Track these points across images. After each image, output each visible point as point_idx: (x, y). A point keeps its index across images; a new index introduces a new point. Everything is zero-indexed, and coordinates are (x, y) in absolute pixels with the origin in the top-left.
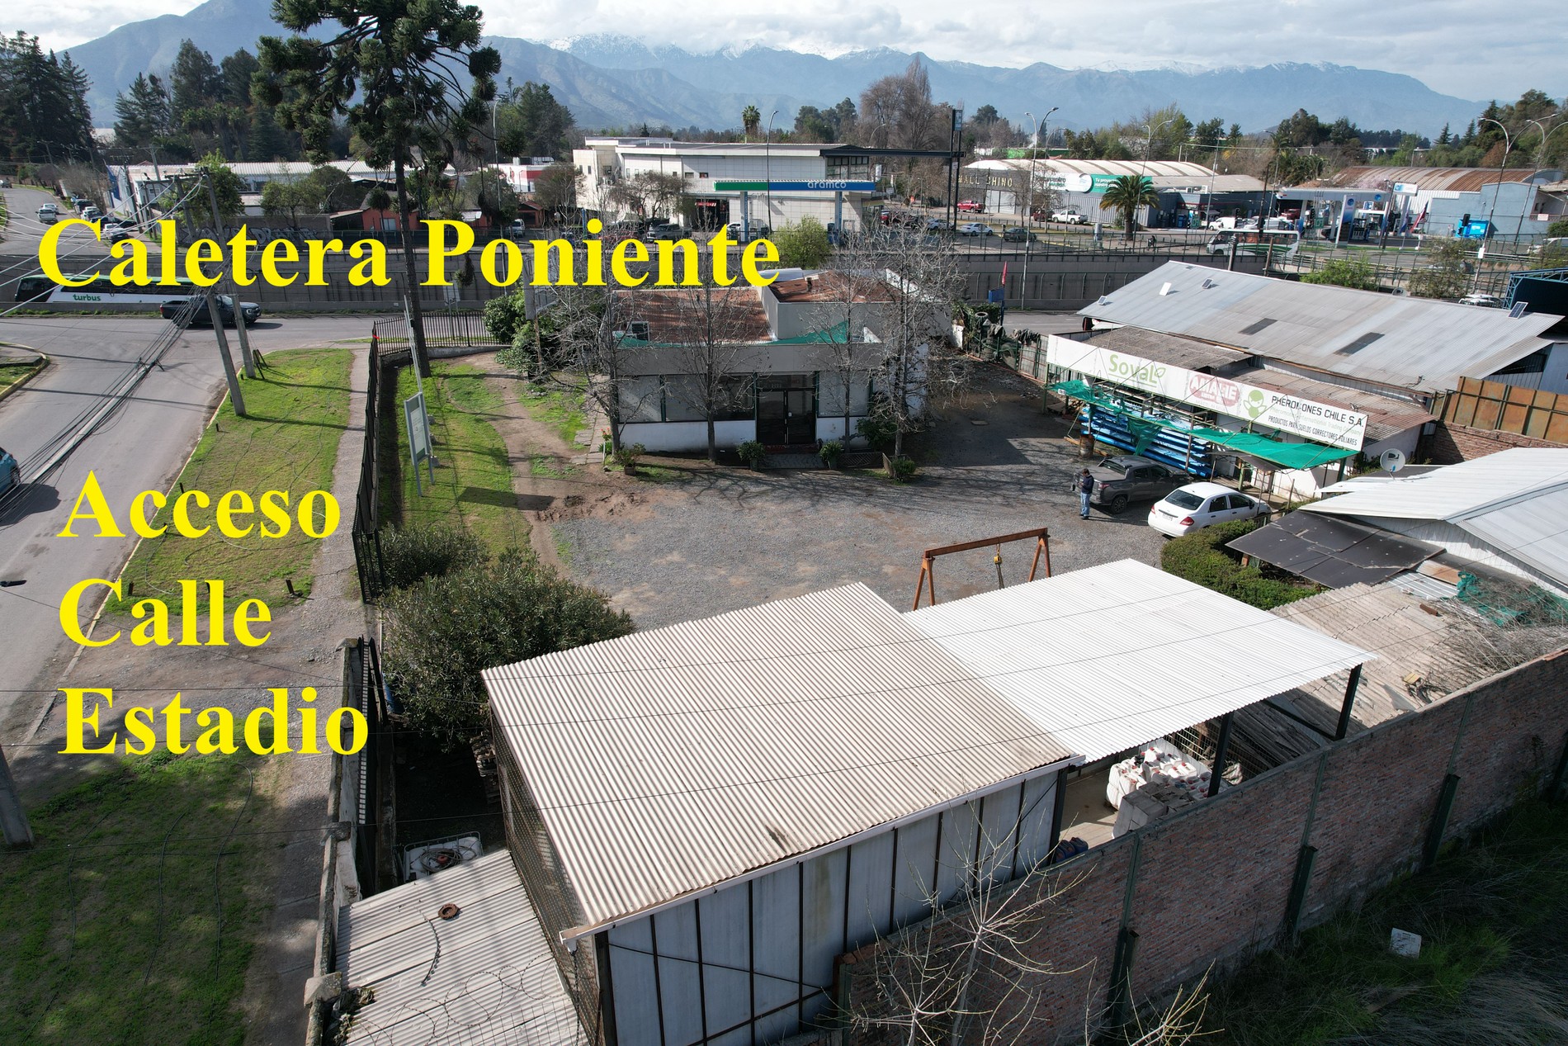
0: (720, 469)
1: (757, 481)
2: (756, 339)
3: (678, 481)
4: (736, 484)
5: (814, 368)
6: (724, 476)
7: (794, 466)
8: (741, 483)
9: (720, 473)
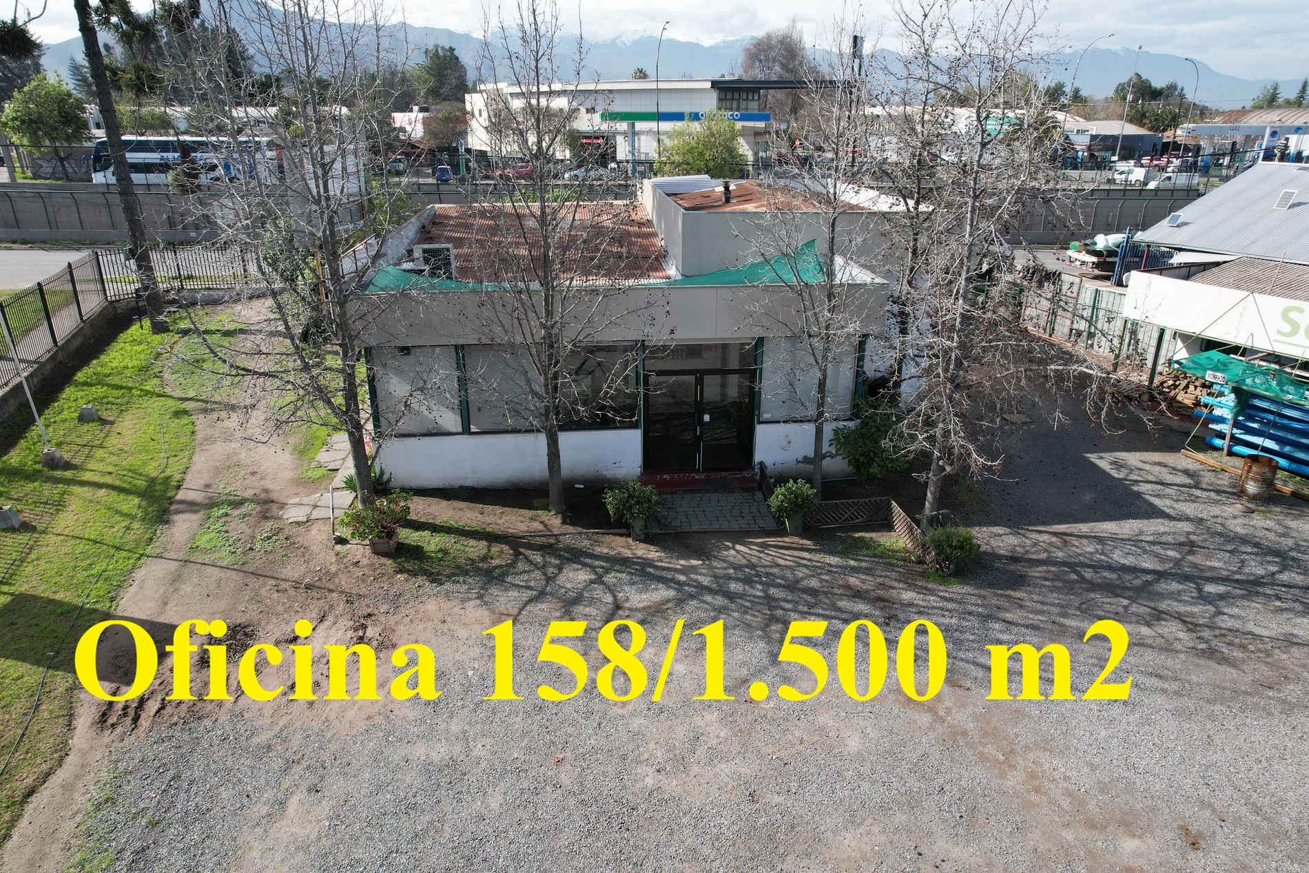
0: (572, 536)
1: (645, 573)
2: (641, 276)
3: (478, 571)
4: (599, 580)
5: (758, 332)
6: (575, 556)
7: (715, 526)
8: (610, 578)
9: (569, 549)
